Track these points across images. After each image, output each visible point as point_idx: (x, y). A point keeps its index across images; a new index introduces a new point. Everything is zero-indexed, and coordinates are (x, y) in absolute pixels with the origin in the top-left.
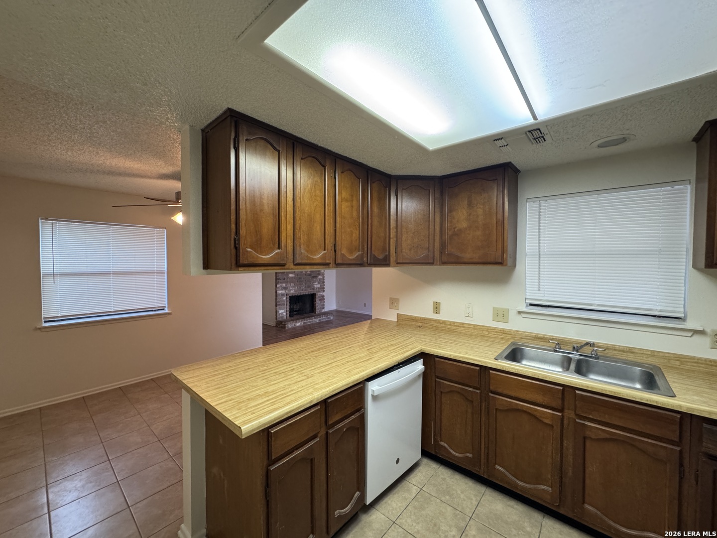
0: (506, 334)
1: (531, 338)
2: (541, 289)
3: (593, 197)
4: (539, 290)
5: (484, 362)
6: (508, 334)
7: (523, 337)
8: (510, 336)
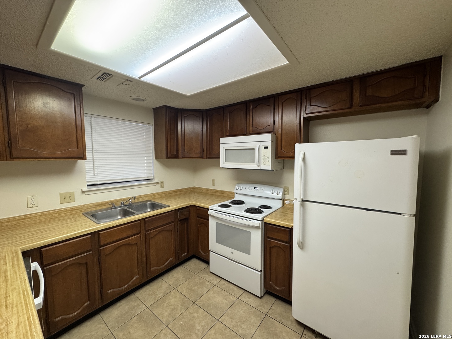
0: (75, 210)
1: (94, 207)
2: (95, 174)
3: (119, 122)
4: (94, 175)
5: (94, 229)
6: (77, 209)
7: (88, 208)
8: (78, 210)
